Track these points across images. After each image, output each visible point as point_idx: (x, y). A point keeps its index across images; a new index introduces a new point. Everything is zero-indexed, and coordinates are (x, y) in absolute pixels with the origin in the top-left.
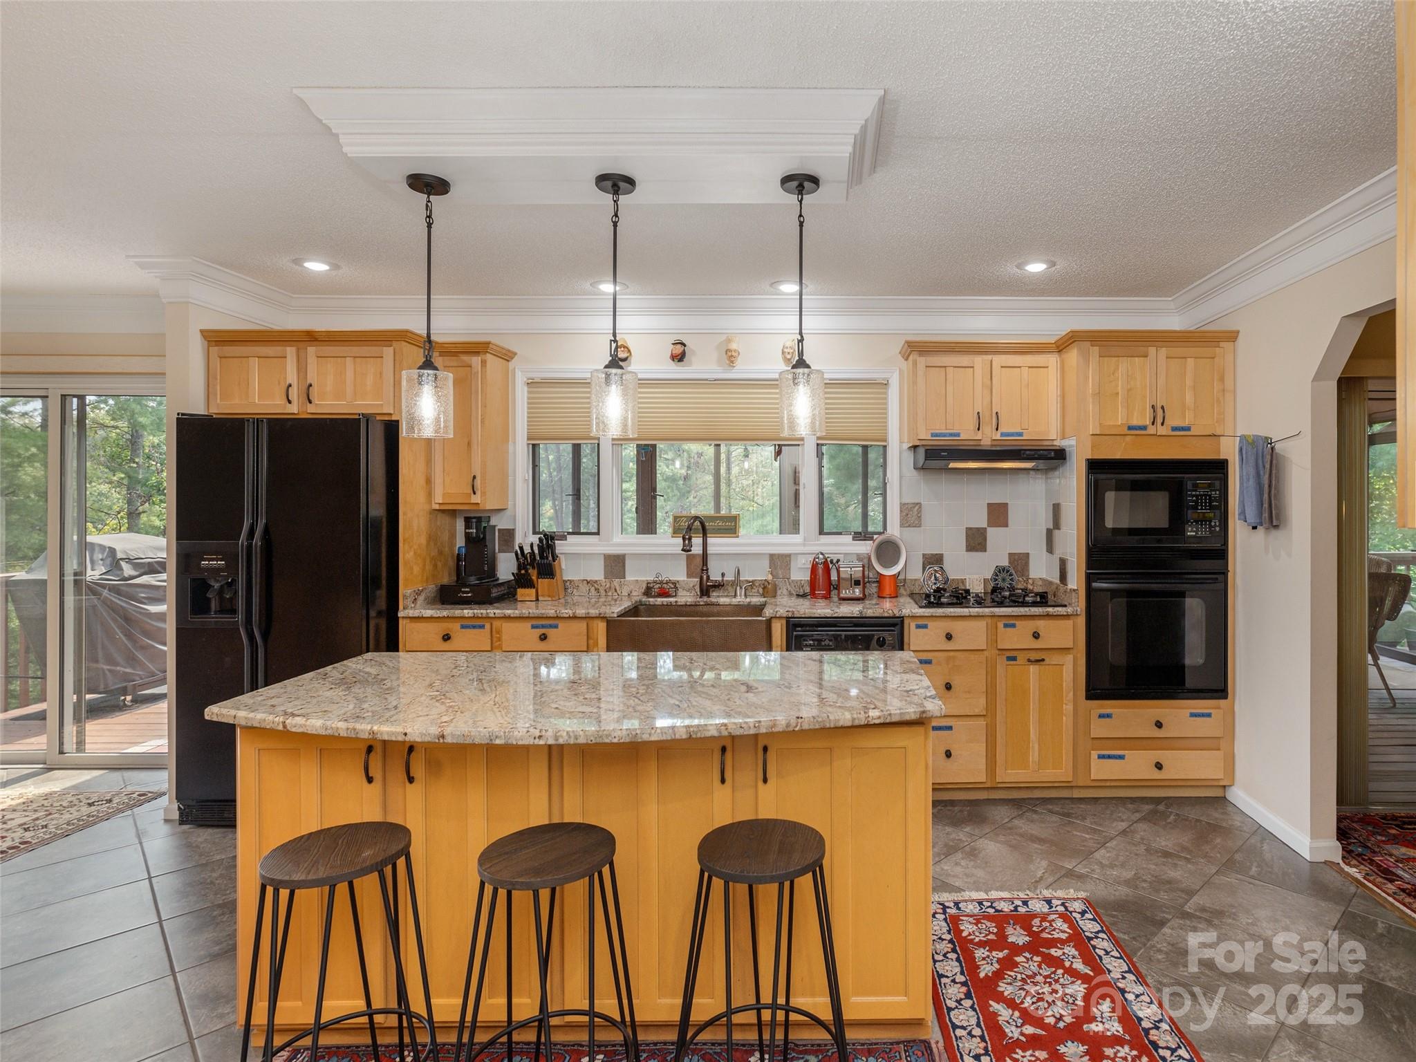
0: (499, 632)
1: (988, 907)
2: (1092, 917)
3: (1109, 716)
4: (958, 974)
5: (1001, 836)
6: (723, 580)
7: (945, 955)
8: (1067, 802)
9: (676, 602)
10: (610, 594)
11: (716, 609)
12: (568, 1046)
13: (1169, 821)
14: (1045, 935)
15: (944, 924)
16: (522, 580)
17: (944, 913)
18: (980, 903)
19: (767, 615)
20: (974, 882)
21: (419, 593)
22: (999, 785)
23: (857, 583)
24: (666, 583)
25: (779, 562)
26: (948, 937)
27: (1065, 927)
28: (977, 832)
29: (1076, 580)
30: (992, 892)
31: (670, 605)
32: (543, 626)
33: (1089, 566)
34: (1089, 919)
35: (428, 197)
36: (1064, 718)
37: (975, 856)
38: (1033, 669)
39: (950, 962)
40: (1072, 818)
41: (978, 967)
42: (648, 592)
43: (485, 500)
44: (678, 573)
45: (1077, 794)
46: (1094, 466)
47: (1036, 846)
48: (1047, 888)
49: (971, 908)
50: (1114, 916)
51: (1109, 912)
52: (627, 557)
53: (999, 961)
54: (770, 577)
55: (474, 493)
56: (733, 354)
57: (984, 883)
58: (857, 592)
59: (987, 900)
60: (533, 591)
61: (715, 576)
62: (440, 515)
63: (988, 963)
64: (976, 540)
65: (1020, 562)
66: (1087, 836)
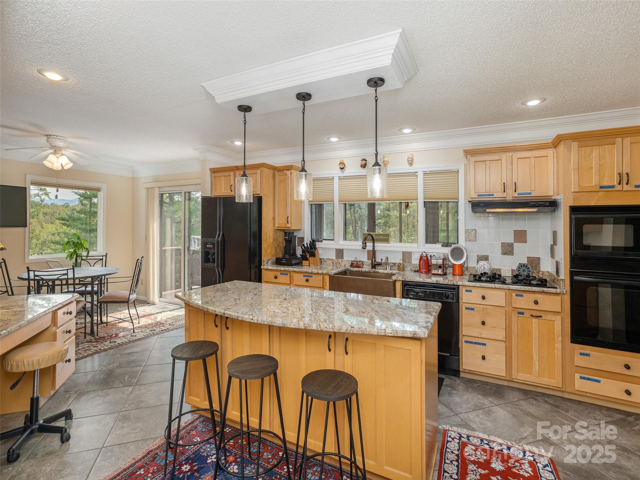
0: (293, 277)
1: (485, 444)
2: (550, 470)
3: (587, 355)
4: (455, 474)
5: (509, 408)
6: (381, 262)
7: (451, 461)
8: (559, 399)
9: (361, 270)
10: (338, 265)
11: (377, 274)
12: (277, 445)
13: (634, 428)
14: (514, 470)
15: (457, 445)
16: (304, 258)
17: (460, 439)
18: (482, 440)
19: (394, 279)
20: (484, 428)
21: (269, 260)
22: (514, 380)
23: (440, 267)
24: (359, 262)
25: (407, 255)
26: (457, 452)
27: (529, 470)
28: (495, 402)
29: (565, 275)
30: (492, 436)
31: (359, 271)
32: (307, 276)
33: (571, 267)
34: (548, 471)
35: (245, 113)
36: (556, 351)
37: (490, 415)
38: (535, 320)
39: (453, 466)
40: (559, 409)
41: (467, 474)
42: (352, 265)
43: (293, 226)
44: (364, 257)
45: (566, 396)
46: (574, 210)
47: (529, 418)
48: (527, 444)
49: (476, 441)
50: (568, 475)
51: (565, 471)
52: (344, 250)
53: (481, 475)
54: (401, 262)
55: (288, 223)
56: (386, 163)
57: (489, 430)
58: (440, 272)
59: (487, 440)
60: (308, 262)
61: (378, 260)
62: (278, 231)
63: (474, 474)
64: (508, 250)
65: (535, 262)
66: (566, 422)
